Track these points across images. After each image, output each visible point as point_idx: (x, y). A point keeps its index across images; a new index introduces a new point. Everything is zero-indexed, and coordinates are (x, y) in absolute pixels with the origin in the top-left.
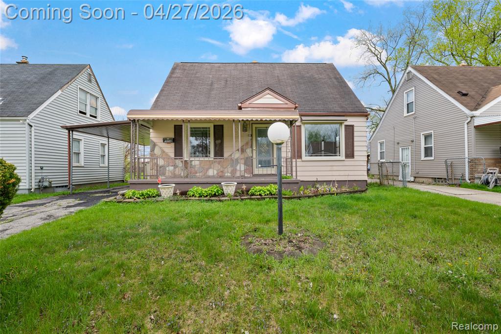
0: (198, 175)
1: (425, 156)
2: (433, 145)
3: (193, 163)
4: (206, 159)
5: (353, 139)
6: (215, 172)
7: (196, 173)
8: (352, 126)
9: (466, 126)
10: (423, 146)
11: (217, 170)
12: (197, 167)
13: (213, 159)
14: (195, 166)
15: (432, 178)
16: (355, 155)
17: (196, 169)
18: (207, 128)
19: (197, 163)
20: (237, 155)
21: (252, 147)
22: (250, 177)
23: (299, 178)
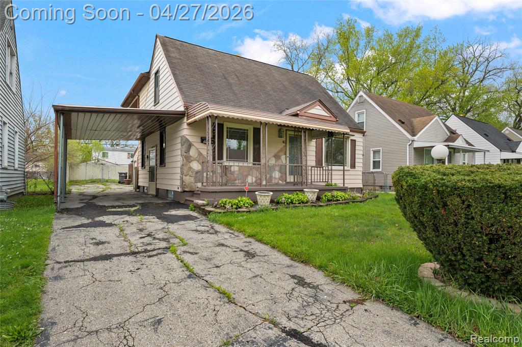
0: (237, 182)
1: (373, 168)
2: (381, 160)
3: (232, 169)
4: (245, 164)
5: (355, 151)
6: (254, 180)
7: (236, 180)
8: (355, 141)
9: (408, 147)
10: (372, 160)
11: (256, 178)
12: (236, 173)
13: (251, 165)
14: (234, 172)
15: (379, 186)
16: (356, 165)
17: (236, 176)
18: (245, 130)
19: (236, 169)
20: (273, 161)
21: (285, 154)
22: (284, 185)
23: (346, 185)
